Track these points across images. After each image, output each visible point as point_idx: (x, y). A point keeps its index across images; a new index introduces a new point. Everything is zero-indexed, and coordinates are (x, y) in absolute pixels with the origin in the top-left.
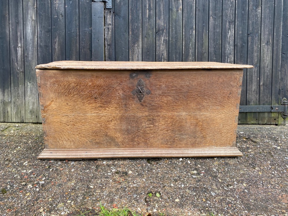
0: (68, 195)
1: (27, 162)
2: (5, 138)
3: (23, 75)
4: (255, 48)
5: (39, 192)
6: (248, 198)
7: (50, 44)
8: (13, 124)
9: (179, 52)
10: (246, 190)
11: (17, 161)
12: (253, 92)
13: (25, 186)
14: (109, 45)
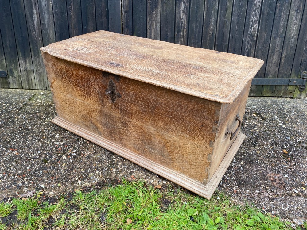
0: (96, 166)
1: (58, 134)
2: (34, 108)
3: (41, 43)
4: (283, 16)
5: (72, 163)
6: (242, 175)
7: (65, 11)
8: (38, 91)
9: (200, 21)
10: (242, 168)
11: (50, 133)
12: (273, 65)
13: (61, 157)
14: (126, 12)
